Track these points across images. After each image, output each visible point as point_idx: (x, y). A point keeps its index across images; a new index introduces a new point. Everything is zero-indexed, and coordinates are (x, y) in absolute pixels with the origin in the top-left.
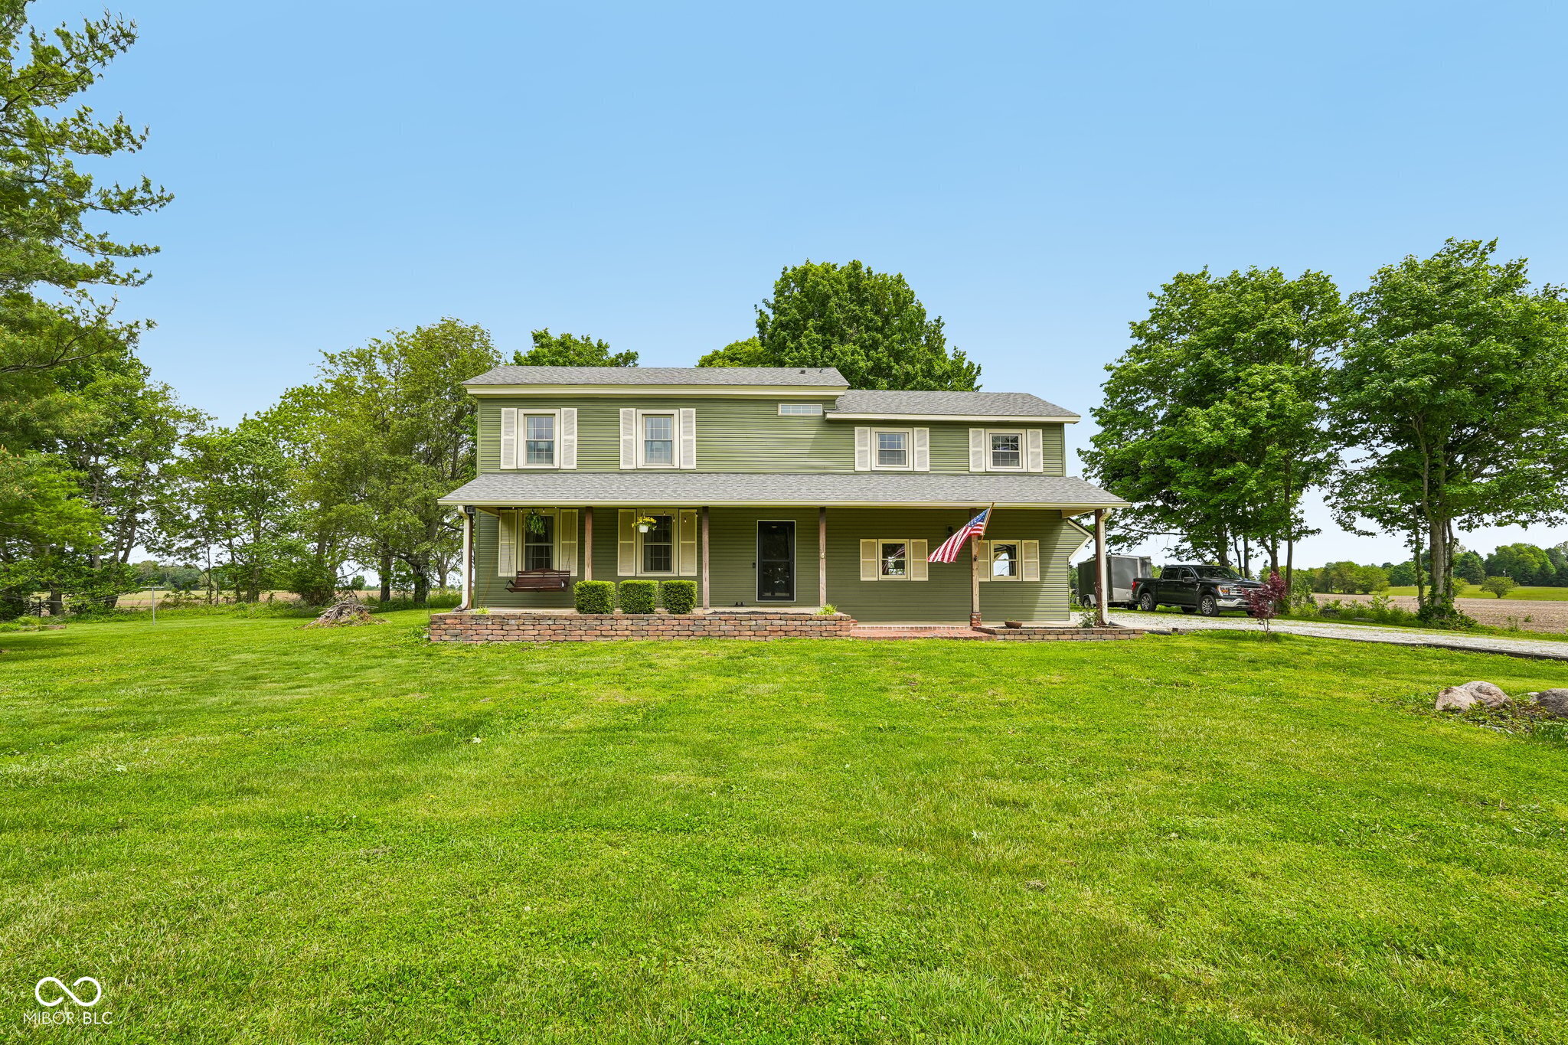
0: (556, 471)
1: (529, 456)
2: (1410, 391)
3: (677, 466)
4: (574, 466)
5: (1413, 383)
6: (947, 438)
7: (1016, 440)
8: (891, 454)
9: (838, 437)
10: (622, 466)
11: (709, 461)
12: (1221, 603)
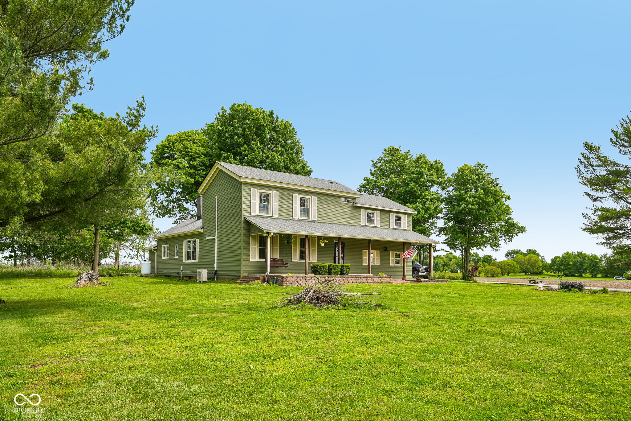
0: (271, 217)
1: (260, 210)
2: (472, 209)
3: (311, 219)
4: (277, 216)
5: (473, 207)
6: (385, 215)
7: (400, 218)
8: (370, 220)
9: (356, 212)
10: (294, 217)
11: (322, 218)
12: (421, 274)
